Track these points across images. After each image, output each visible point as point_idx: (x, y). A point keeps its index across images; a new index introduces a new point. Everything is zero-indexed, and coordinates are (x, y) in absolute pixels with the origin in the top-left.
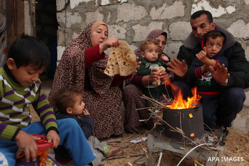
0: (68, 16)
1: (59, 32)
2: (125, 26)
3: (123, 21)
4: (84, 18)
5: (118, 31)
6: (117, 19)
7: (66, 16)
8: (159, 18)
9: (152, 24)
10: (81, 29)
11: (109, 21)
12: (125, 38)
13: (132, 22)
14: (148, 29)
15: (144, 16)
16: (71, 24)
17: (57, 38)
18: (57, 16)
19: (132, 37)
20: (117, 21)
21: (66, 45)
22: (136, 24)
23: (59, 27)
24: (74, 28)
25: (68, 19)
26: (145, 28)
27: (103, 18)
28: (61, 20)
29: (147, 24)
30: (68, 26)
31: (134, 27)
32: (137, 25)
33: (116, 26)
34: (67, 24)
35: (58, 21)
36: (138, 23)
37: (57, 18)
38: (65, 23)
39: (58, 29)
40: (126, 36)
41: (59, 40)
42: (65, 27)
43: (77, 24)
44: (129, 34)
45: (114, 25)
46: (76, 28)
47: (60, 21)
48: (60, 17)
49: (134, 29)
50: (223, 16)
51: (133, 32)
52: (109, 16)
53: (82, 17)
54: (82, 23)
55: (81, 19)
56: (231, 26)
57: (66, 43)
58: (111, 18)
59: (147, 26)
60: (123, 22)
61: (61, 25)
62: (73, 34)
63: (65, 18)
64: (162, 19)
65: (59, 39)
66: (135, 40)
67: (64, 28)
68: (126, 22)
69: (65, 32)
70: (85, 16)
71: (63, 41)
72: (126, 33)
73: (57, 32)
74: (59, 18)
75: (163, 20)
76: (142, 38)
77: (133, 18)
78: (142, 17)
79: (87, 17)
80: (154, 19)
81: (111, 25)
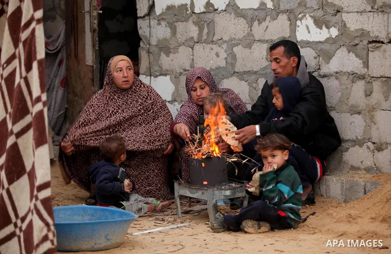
0: (153, 27)
1: (141, 52)
2: (225, 46)
3: (222, 38)
4: (174, 31)
5: (217, 55)
6: (215, 36)
7: (150, 26)
8: (263, 38)
9: (255, 46)
10: (170, 49)
11: (206, 38)
12: (225, 66)
13: (233, 42)
14: (251, 53)
15: (246, 34)
16: (157, 40)
17: (139, 61)
18: (138, 25)
19: (233, 65)
20: (215, 39)
21: (152, 74)
22: (237, 45)
23: (141, 44)
24: (162, 46)
25: (153, 30)
26: (247, 50)
27: (198, 32)
28: (144, 32)
29: (249, 46)
30: (154, 42)
31: (235, 49)
32: (239, 46)
33: (214, 46)
34: (152, 38)
35: (140, 33)
36: (239, 44)
37: (138, 28)
38: (149, 37)
39: (140, 46)
40: (226, 61)
41: (142, 65)
42: (149, 44)
43: (165, 40)
44: (229, 60)
45: (212, 44)
46: (164, 46)
47: (143, 34)
48: (143, 27)
49: (236, 52)
50: (327, 40)
51: (234, 56)
52: (206, 31)
53: (171, 29)
54: (171, 38)
55: (170, 31)
56: (335, 55)
57: (152, 71)
58: (208, 33)
59: (250, 48)
60: (222, 40)
61: (144, 41)
62: (160, 55)
63: (149, 29)
64: (266, 39)
65: (142, 63)
66: (237, 70)
67: (148, 46)
68: (226, 41)
69: (149, 52)
70: (175, 27)
71: (147, 67)
72: (226, 58)
73: (139, 50)
74: (141, 28)
75: (267, 41)
76: (244, 67)
77: (233, 36)
78: (244, 35)
79: (178, 30)
80: (257, 38)
81: (208, 44)
